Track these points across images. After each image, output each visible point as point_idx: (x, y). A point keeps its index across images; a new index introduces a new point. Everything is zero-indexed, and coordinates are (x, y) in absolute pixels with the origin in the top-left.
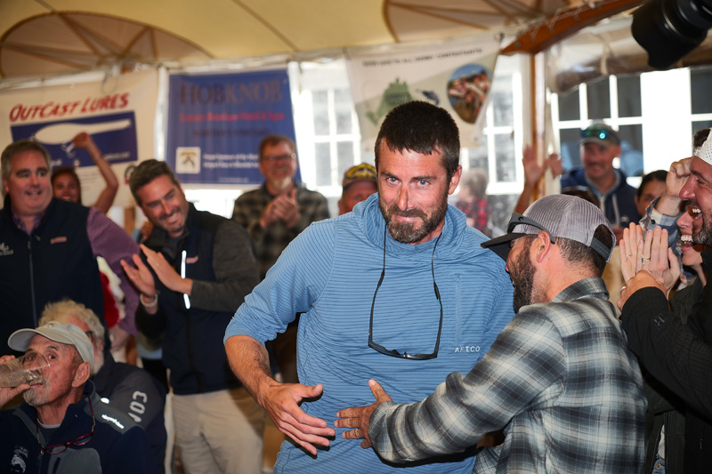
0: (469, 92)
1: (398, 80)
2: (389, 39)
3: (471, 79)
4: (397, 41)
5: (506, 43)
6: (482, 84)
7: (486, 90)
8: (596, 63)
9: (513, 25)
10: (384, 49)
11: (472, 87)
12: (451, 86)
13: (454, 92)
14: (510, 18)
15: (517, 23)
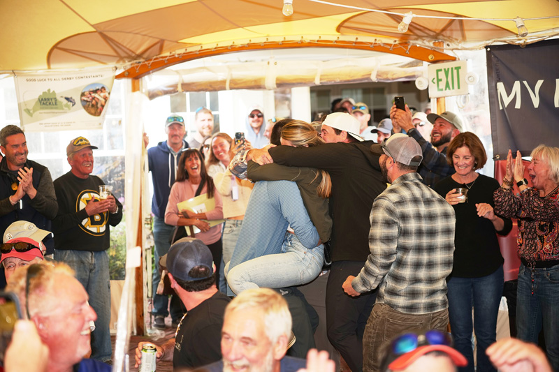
0: (94, 98)
1: (49, 90)
2: (46, 66)
3: (96, 91)
4: (49, 68)
5: (119, 72)
6: (102, 94)
7: (106, 99)
8: (176, 86)
9: (121, 63)
10: (40, 72)
11: (96, 95)
12: (83, 94)
13: (84, 98)
14: (121, 58)
15: (124, 62)
